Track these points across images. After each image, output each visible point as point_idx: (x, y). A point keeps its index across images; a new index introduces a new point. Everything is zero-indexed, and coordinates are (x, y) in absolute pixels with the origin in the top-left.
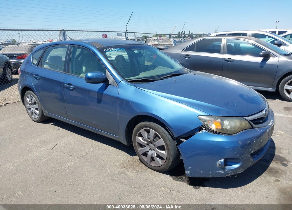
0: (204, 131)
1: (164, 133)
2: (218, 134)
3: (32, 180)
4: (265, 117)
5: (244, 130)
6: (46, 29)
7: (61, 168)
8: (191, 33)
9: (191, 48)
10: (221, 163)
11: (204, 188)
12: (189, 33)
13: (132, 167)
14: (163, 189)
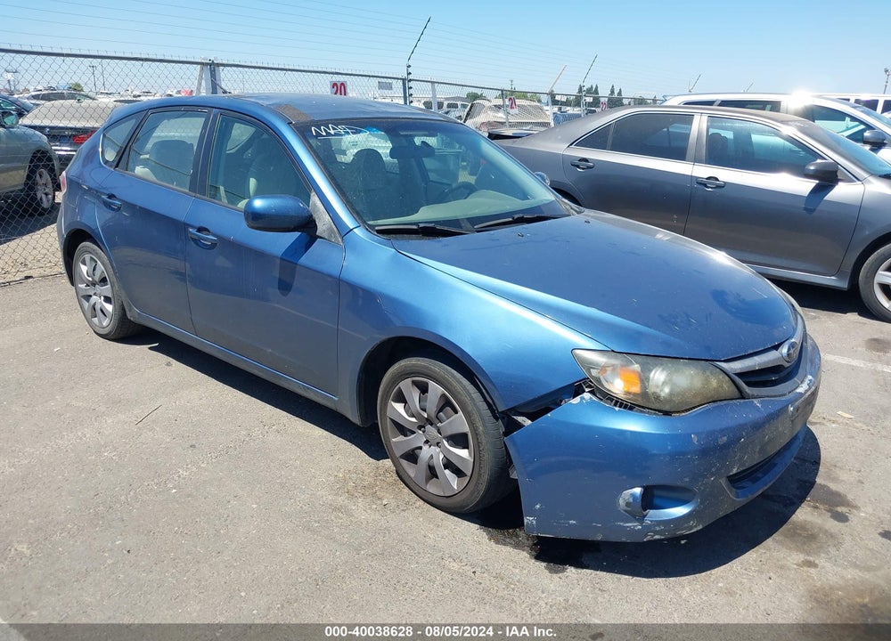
0: (587, 396)
1: (470, 395)
2: (631, 409)
3: (65, 512)
4: (787, 365)
5: (714, 402)
6: (159, 58)
7: (156, 480)
8: (616, 92)
9: (596, 140)
10: (631, 500)
11: (579, 570)
12: (612, 92)
13: (370, 492)
14: (455, 564)
